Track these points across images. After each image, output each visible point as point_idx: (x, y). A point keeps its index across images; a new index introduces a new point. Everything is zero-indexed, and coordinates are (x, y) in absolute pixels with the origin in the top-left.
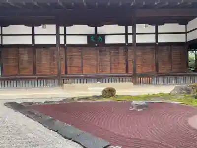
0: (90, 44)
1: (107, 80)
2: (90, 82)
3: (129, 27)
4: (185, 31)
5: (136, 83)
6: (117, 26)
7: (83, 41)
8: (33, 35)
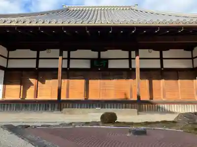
1: (109, 105)
2: (91, 107)
4: (191, 57)
6: (120, 51)
7: (86, 65)
8: (38, 59)
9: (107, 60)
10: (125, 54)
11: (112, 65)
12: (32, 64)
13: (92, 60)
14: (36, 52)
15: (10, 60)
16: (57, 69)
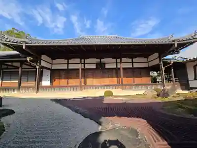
0: (97, 68)
3: (118, 60)
4: (147, 61)
5: (123, 89)
7: (94, 66)
8: (68, 64)
9: (105, 64)
10: (114, 60)
11: (107, 66)
12: (65, 67)
13: (97, 64)
14: (67, 60)
15: (53, 65)
16: (78, 69)
